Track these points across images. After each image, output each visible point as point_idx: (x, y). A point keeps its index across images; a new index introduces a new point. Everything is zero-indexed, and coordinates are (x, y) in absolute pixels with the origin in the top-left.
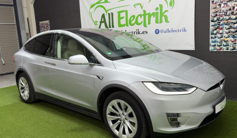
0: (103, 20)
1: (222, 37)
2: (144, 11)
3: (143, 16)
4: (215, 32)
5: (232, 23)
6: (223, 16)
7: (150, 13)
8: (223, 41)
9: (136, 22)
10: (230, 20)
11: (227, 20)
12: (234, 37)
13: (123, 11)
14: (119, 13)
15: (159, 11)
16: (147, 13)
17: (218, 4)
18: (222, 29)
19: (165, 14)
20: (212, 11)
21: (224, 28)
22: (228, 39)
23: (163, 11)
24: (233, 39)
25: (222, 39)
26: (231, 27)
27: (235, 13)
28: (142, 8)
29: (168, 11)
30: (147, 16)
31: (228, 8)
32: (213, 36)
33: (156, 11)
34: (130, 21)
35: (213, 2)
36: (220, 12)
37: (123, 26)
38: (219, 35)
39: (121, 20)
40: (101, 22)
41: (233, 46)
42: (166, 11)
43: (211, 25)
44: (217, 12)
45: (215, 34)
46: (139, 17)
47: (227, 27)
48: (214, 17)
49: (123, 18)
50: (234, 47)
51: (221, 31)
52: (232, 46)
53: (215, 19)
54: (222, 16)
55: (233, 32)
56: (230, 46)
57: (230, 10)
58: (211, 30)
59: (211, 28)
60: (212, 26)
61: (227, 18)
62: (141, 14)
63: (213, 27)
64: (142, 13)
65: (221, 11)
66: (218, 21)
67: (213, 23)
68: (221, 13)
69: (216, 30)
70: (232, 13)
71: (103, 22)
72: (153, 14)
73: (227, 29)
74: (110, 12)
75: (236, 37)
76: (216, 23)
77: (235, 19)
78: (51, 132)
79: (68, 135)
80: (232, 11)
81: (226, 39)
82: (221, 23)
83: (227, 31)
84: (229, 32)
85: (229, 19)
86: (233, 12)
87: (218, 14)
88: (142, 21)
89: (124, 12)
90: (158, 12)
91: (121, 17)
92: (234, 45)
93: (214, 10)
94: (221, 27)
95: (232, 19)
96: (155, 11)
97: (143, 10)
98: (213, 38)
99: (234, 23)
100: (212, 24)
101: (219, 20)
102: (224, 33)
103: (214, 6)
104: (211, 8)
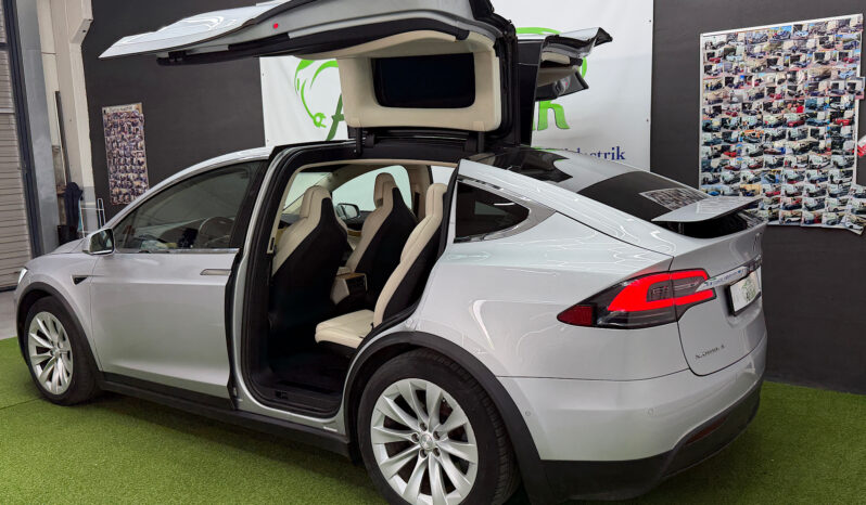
1: (736, 180)
4: (715, 163)
5: (767, 136)
6: (741, 114)
8: (741, 193)
10: (759, 128)
11: (751, 128)
12: (772, 180)
17: (723, 76)
18: (735, 154)
20: (706, 96)
21: (744, 153)
22: (755, 186)
24: (769, 188)
25: (736, 185)
26: (763, 151)
27: (775, 106)
31: (754, 91)
32: (709, 176)
35: (708, 69)
36: (732, 103)
38: (728, 175)
41: (770, 209)
43: (702, 142)
44: (720, 101)
45: (716, 171)
47: (753, 148)
48: (712, 116)
50: (774, 211)
51: (733, 162)
52: (766, 207)
53: (716, 122)
54: (735, 115)
55: (771, 166)
56: (762, 209)
57: (760, 96)
58: (702, 156)
59: (704, 151)
60: (707, 144)
61: (752, 120)
63: (708, 148)
65: (734, 99)
66: (723, 130)
67: (708, 136)
68: (734, 106)
69: (716, 156)
70: (767, 107)
73: (752, 155)
75: (779, 181)
76: (719, 135)
77: (776, 126)
78: (195, 490)
79: (254, 498)
80: (767, 99)
81: (749, 188)
82: (735, 135)
83: (752, 161)
84: (759, 165)
85: (757, 125)
86: (770, 104)
87: (724, 107)
92: (773, 206)
93: (711, 95)
94: (733, 148)
95: (765, 125)
98: (710, 183)
99: (774, 139)
100: (705, 136)
101: (727, 127)
102: (744, 166)
103: (714, 82)
104: (702, 87)
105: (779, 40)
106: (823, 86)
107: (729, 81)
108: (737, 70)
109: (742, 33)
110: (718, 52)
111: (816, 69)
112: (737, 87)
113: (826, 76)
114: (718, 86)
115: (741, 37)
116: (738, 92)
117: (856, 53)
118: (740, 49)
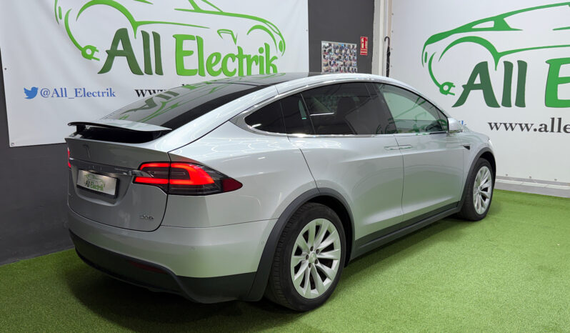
0: (120, 47)
2: (240, 49)
3: (237, 59)
7: (250, 55)
9: (224, 69)
13: (190, 38)
14: (179, 39)
15: (264, 55)
16: (244, 54)
17: (329, 60)
19: (273, 63)
23: (271, 58)
28: (235, 41)
29: (277, 58)
30: (245, 60)
33: (261, 55)
34: (210, 65)
35: (324, 56)
37: (191, 73)
39: (185, 58)
40: (112, 54)
42: (275, 58)
46: (230, 59)
49: (190, 53)
62: (233, 54)
64: (236, 53)
71: (120, 54)
72: (256, 58)
74: (149, 29)
88: (235, 69)
89: (194, 40)
90: (263, 57)
91: (184, 49)
96: (259, 54)
97: (238, 47)
103: (326, 63)
104: (323, 65)
105: (341, 48)
106: (351, 68)
107: (330, 63)
108: (332, 59)
109: (333, 43)
110: (327, 50)
111: (348, 62)
112: (332, 66)
113: (351, 65)
114: (327, 65)
115: (332, 45)
116: (333, 68)
117: (356, 58)
118: (333, 50)
